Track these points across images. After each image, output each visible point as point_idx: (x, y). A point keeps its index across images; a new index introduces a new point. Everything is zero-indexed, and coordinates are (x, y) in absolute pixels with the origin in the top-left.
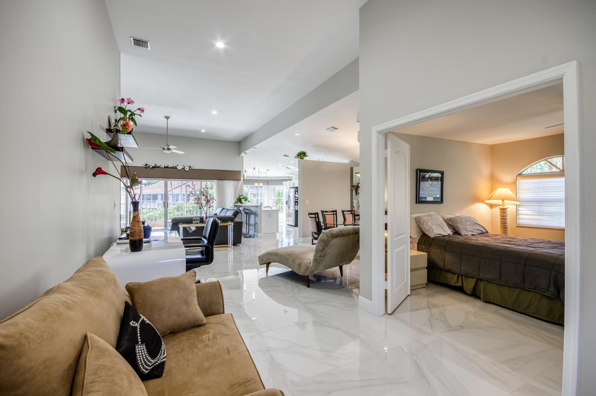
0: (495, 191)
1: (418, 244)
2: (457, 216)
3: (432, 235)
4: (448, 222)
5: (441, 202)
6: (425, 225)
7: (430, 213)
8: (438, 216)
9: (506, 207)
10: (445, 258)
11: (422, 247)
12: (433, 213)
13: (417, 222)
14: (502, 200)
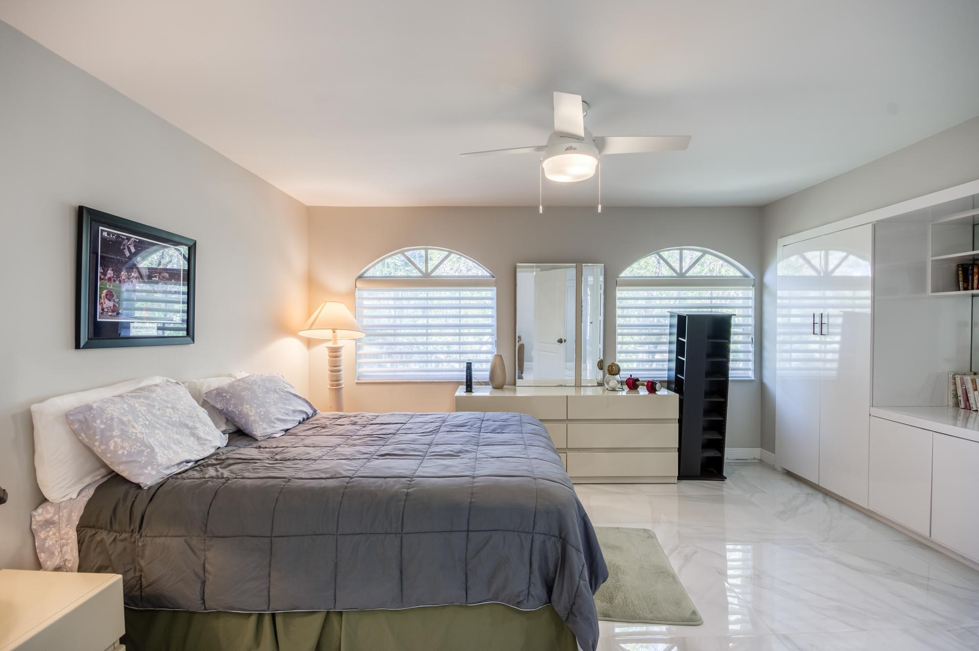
0: (319, 310)
1: (80, 529)
2: (239, 380)
3: (148, 477)
4: (212, 403)
5: (189, 339)
6: (118, 440)
7: (144, 384)
8: (178, 388)
9: (339, 345)
10: (207, 566)
11: (102, 541)
12: (158, 380)
13: (75, 433)
14: (333, 329)
